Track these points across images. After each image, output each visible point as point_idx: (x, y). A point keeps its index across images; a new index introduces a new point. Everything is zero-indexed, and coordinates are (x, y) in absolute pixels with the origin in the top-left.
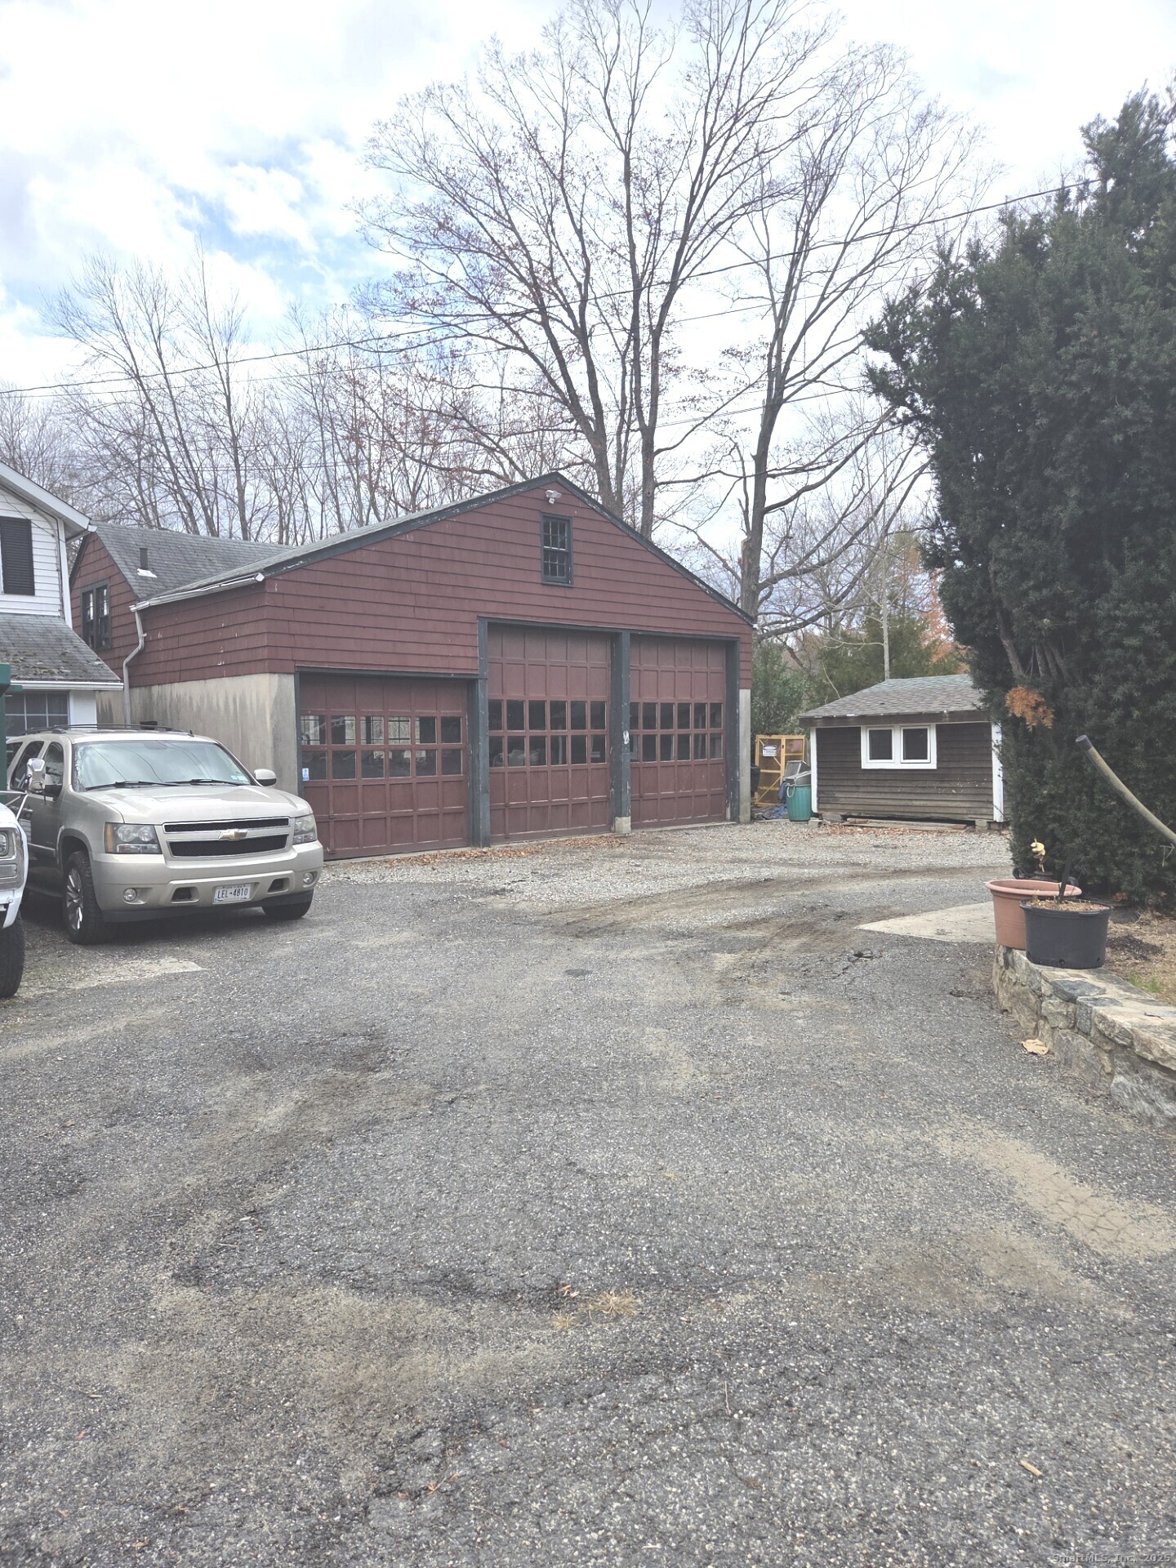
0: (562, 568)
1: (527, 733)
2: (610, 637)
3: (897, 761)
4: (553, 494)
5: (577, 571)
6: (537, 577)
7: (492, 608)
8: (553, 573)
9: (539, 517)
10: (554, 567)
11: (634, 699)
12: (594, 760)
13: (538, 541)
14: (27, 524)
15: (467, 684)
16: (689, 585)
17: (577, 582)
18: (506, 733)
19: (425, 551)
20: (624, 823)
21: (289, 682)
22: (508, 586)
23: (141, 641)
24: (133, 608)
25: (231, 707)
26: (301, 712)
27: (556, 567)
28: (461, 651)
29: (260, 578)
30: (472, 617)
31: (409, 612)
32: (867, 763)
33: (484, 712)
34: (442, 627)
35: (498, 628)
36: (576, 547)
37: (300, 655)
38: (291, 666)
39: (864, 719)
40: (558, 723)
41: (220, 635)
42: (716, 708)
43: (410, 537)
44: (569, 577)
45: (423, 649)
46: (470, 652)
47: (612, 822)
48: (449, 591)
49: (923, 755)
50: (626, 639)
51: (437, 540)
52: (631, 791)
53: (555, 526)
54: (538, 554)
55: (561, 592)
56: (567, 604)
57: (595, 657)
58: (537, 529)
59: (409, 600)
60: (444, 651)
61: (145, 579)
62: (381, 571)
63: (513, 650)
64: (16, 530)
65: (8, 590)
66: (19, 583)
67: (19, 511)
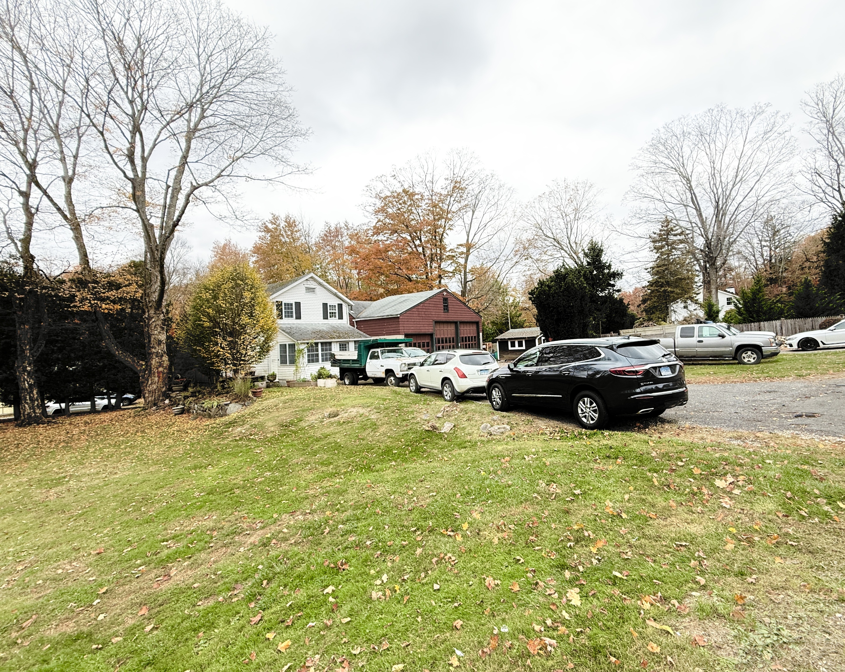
1: (441, 345)
2: (456, 323)
3: (517, 348)
4: (445, 293)
5: (449, 309)
6: (443, 311)
7: (435, 318)
9: (442, 299)
11: (460, 336)
13: (443, 303)
14: (342, 304)
15: (431, 335)
17: (449, 311)
18: (437, 345)
19: (424, 307)
21: (403, 336)
22: (438, 313)
24: (354, 320)
27: (446, 308)
28: (430, 328)
29: (398, 316)
30: (432, 321)
31: (421, 321)
32: (510, 348)
33: (434, 341)
34: (427, 323)
35: (437, 322)
36: (450, 304)
37: (405, 331)
38: (403, 333)
39: (509, 339)
40: (450, 342)
42: (475, 337)
45: (424, 328)
46: (432, 328)
48: (428, 315)
49: (522, 346)
50: (458, 323)
51: (426, 305)
53: (445, 300)
54: (443, 306)
55: (447, 314)
56: (448, 316)
57: (452, 328)
58: (442, 301)
59: (422, 318)
60: (427, 328)
64: (340, 306)
65: (339, 319)
66: (341, 317)
67: (341, 302)
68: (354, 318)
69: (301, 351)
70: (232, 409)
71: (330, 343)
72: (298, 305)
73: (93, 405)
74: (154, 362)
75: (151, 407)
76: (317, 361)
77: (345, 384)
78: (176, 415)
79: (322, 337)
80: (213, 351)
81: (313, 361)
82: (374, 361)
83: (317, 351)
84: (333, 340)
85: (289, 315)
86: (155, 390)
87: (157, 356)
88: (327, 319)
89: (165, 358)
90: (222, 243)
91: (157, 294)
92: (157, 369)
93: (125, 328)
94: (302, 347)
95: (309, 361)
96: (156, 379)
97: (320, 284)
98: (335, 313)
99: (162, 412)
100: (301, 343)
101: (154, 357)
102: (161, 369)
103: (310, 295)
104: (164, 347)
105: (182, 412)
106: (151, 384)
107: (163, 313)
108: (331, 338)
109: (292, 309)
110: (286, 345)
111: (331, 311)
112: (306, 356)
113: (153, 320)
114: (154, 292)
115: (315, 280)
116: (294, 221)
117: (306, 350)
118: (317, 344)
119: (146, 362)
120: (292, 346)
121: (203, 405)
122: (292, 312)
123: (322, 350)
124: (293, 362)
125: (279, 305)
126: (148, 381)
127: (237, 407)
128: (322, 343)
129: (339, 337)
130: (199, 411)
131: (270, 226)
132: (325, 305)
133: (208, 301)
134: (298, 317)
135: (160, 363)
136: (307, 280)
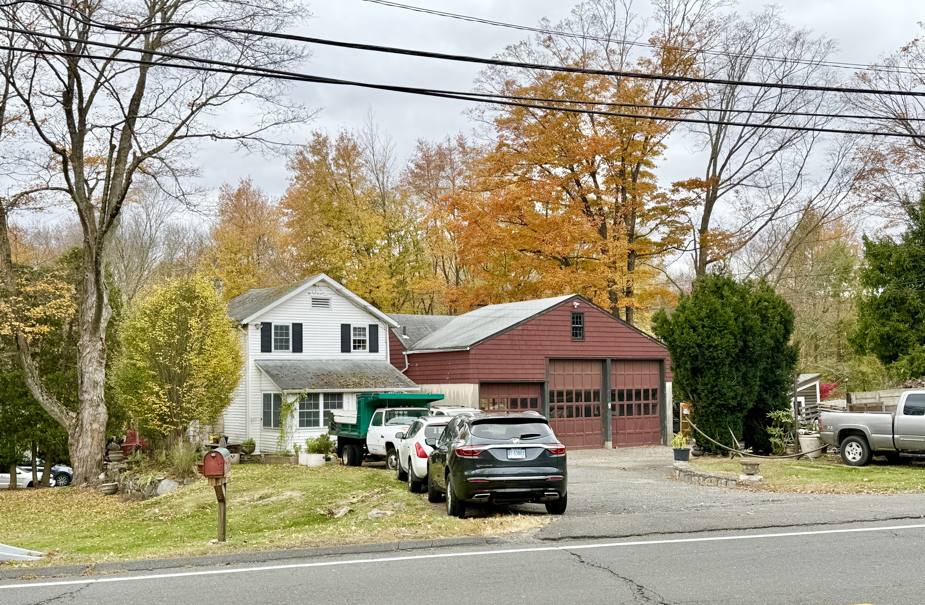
0: (580, 333)
1: (565, 404)
2: (602, 362)
4: (576, 304)
5: (586, 334)
6: (569, 339)
7: (551, 353)
8: (577, 336)
9: (570, 314)
10: (576, 333)
11: (613, 388)
12: (595, 415)
13: (570, 323)
14: (377, 326)
15: (541, 385)
16: (639, 336)
17: (587, 339)
18: (556, 404)
19: (525, 332)
20: (609, 444)
21: (477, 386)
22: (557, 343)
23: (407, 367)
24: (404, 353)
25: (452, 395)
26: (480, 398)
28: (538, 371)
29: (468, 349)
30: (543, 357)
31: (519, 357)
33: (547, 396)
34: (531, 362)
35: (553, 360)
36: (586, 324)
37: (481, 376)
38: (477, 381)
40: (579, 400)
41: (447, 367)
42: (655, 391)
43: (520, 328)
44: (583, 338)
45: (524, 371)
46: (542, 371)
47: (604, 444)
48: (534, 348)
50: (609, 362)
51: (530, 328)
52: (612, 430)
53: (577, 317)
54: (570, 329)
55: (580, 344)
56: (582, 348)
57: (596, 370)
58: (570, 319)
59: (519, 352)
60: (531, 371)
61: (406, 339)
62: (509, 342)
63: (558, 370)
64: (374, 329)
65: (371, 351)
66: (374, 348)
67: (374, 322)
68: (405, 350)
69: (289, 406)
70: (165, 487)
71: (340, 395)
72: (298, 328)
73: (14, 479)
74: (87, 413)
75: (81, 483)
76: (316, 423)
77: (343, 464)
78: (106, 494)
79: (328, 384)
80: (147, 403)
81: (309, 424)
82: (376, 428)
83: (317, 406)
84: (345, 390)
85: (282, 346)
86: (87, 457)
87: (91, 406)
88: (349, 351)
89: (103, 409)
90: (235, 187)
91: (93, 311)
92: (91, 424)
93: (61, 356)
94: (290, 400)
95: (302, 424)
96: (89, 440)
97: (338, 292)
98: (364, 341)
99: (92, 490)
100: (289, 394)
101: (87, 406)
102: (95, 426)
103: (320, 312)
104: (101, 391)
105: (115, 491)
106: (83, 447)
107: (101, 339)
108: (343, 386)
109: (287, 335)
110: (270, 394)
111: (357, 338)
112: (297, 415)
113: (88, 350)
114: (90, 309)
115: (329, 286)
116: (354, 147)
117: (297, 405)
118: (317, 395)
119: (78, 414)
120: (278, 397)
121: (138, 482)
122: (287, 341)
123: (326, 406)
124: (278, 424)
125: (266, 328)
126: (78, 443)
127: (172, 485)
128: (326, 395)
129: (355, 385)
130: (134, 491)
131: (312, 158)
132: (345, 328)
133: (143, 330)
134: (298, 348)
135: (95, 416)
136: (314, 285)
